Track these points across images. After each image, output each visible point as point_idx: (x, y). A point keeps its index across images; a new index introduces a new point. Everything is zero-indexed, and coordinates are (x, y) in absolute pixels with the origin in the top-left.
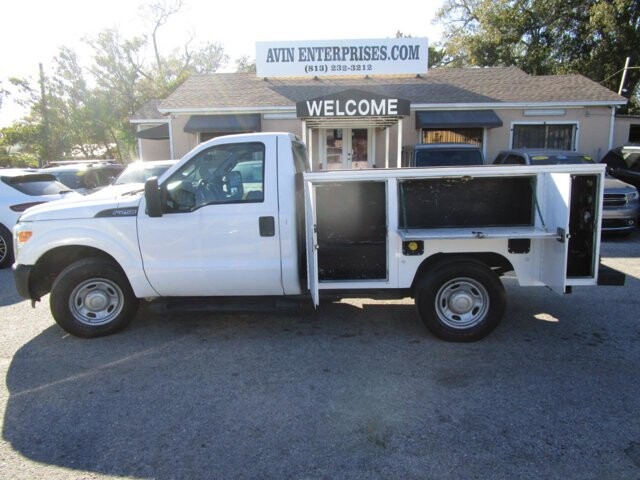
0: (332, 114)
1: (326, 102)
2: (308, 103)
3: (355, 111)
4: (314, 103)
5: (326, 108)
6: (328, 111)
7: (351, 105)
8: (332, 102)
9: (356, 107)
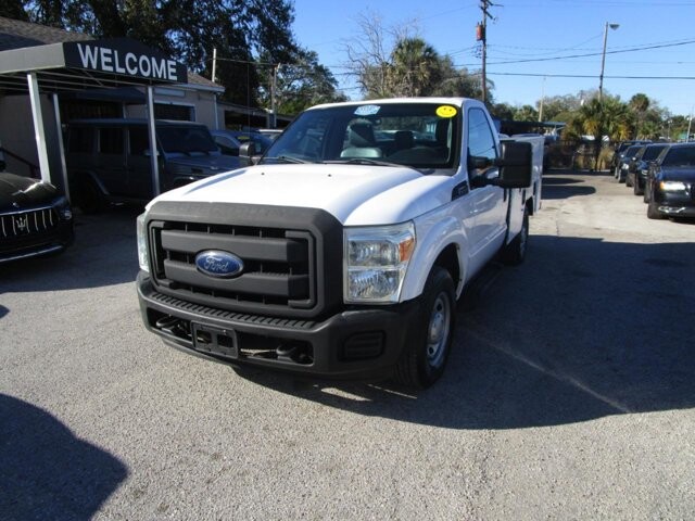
0: (110, 69)
1: (103, 51)
2: (79, 46)
3: (136, 69)
4: (88, 47)
5: (104, 59)
6: (107, 64)
7: (131, 59)
8: (109, 51)
9: (137, 64)
